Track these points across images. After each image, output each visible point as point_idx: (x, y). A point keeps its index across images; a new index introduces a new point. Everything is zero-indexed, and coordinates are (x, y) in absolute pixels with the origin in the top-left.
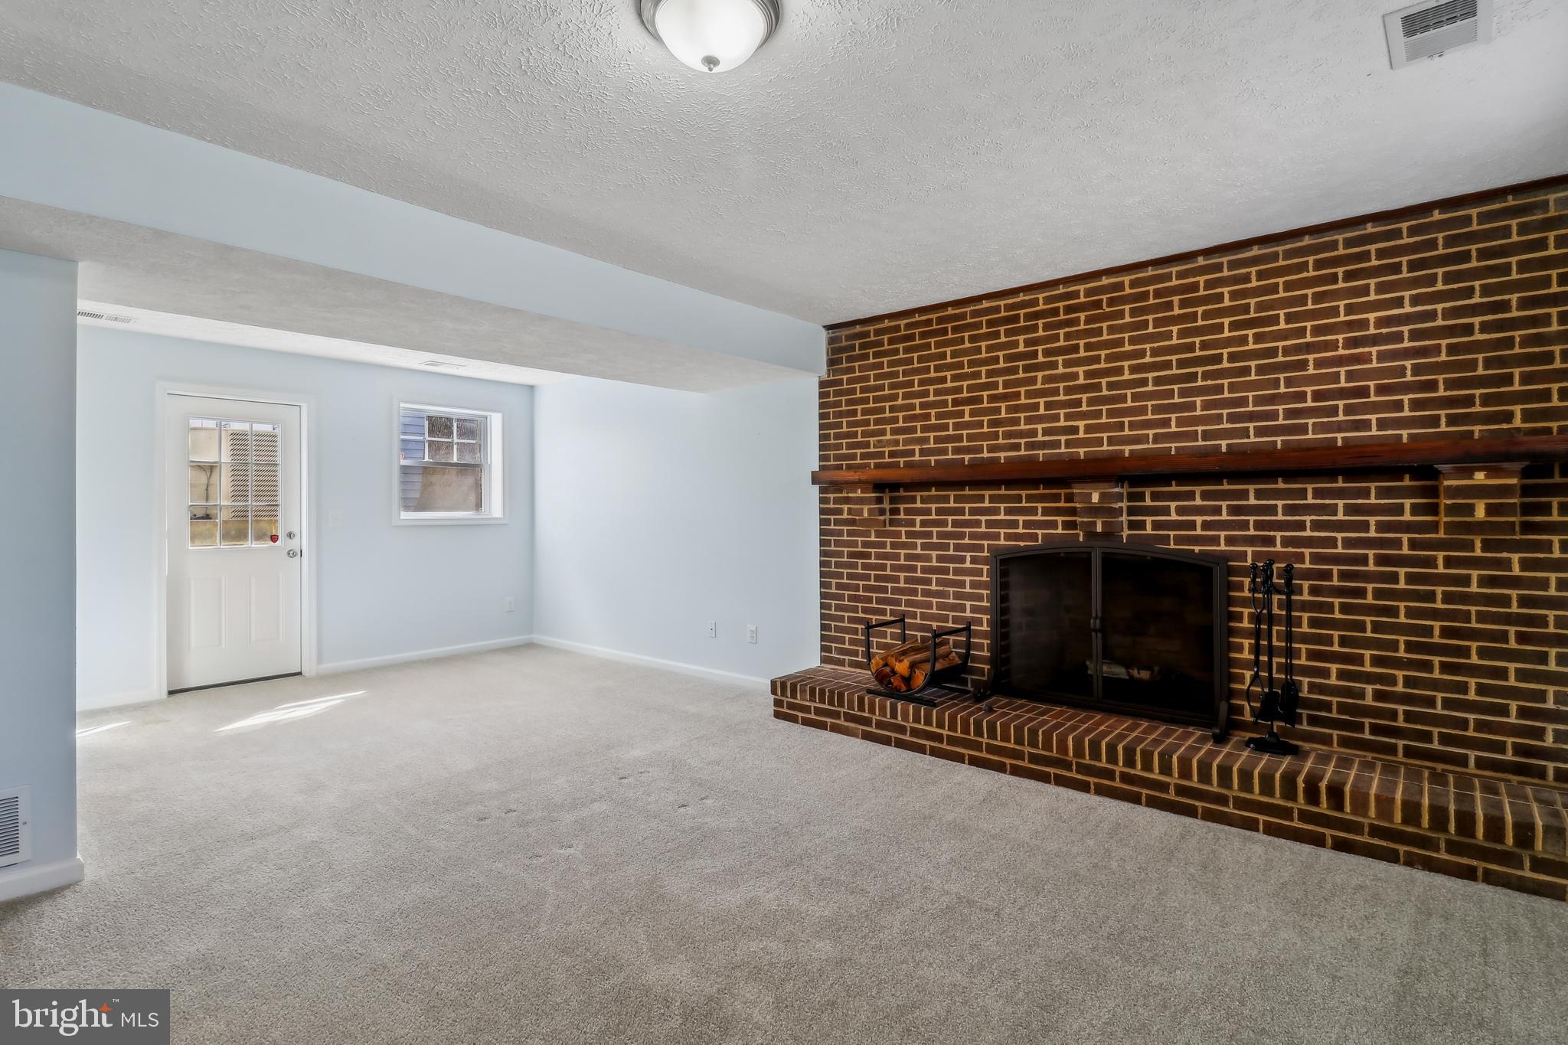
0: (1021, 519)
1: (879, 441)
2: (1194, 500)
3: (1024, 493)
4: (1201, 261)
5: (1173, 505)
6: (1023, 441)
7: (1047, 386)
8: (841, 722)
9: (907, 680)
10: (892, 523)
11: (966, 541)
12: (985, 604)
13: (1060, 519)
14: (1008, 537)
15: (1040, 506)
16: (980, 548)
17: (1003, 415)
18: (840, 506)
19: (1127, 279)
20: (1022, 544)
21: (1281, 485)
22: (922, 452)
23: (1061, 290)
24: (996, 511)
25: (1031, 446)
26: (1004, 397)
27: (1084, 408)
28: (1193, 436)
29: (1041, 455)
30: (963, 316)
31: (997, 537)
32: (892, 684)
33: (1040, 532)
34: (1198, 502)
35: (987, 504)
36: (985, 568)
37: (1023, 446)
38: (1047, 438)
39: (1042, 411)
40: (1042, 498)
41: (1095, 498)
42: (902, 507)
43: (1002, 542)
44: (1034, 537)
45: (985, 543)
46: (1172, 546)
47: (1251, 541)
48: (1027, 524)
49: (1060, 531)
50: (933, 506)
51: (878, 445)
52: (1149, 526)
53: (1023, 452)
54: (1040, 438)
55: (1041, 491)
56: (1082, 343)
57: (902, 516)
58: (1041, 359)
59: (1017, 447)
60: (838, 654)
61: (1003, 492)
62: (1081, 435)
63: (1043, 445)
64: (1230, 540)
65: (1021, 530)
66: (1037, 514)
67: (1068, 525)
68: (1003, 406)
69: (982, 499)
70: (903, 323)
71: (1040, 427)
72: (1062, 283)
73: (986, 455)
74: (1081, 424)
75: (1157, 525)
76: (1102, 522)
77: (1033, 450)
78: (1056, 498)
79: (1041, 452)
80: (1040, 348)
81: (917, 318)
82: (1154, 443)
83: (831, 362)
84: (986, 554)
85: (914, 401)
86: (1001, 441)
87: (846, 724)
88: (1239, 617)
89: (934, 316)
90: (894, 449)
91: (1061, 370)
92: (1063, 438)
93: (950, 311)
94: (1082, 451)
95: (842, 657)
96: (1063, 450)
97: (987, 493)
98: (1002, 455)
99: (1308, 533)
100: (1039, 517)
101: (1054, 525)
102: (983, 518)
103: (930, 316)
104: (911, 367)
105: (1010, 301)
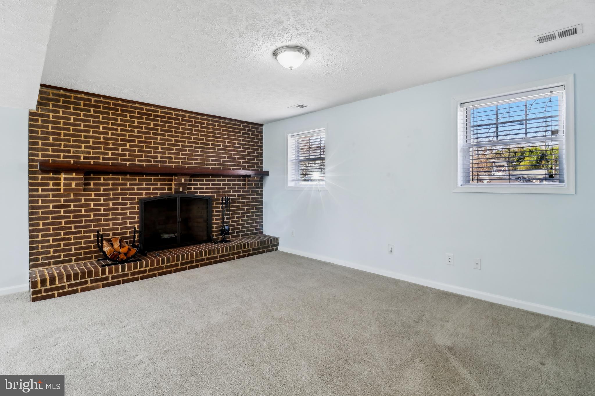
0: (152, 187)
1: (77, 151)
2: (204, 182)
3: (153, 178)
4: (205, 117)
5: (199, 183)
6: (152, 159)
7: (161, 142)
8: (89, 285)
9: (125, 254)
10: (85, 190)
11: (128, 196)
12: (136, 220)
13: (166, 187)
14: (146, 194)
15: (159, 183)
16: (135, 199)
17: (144, 149)
18: (46, 182)
19: (187, 115)
20: (152, 196)
21: (222, 178)
22: (104, 159)
23: (167, 111)
24: (142, 185)
25: (155, 161)
26: (145, 142)
27: (174, 151)
28: (203, 164)
29: (159, 165)
30: (127, 106)
31: (142, 194)
32: (120, 258)
33: (159, 192)
34: (205, 182)
35: (137, 182)
36: (136, 206)
37: (153, 161)
38: (161, 159)
39: (160, 150)
40: (160, 180)
41: (183, 180)
42: (92, 182)
43: (144, 196)
44: (157, 194)
45: (137, 197)
46: (199, 194)
47: (216, 192)
48: (154, 189)
49: (166, 191)
50: (111, 182)
51: (76, 152)
52: (193, 189)
53: (152, 163)
54: (159, 159)
55: (159, 177)
56: (174, 130)
57: (92, 186)
58: (159, 132)
59: (150, 161)
60: (44, 261)
61: (144, 177)
62: (173, 160)
63: (160, 162)
64: (212, 192)
65: (152, 191)
66: (158, 186)
67: (168, 189)
68: (145, 145)
69: (135, 180)
70: (93, 99)
71: (159, 155)
72: (167, 109)
73: (137, 163)
74: (173, 156)
75: (195, 189)
76: (182, 188)
77: (156, 163)
78: (165, 180)
79: (159, 164)
80: (159, 128)
81: (102, 99)
82: (194, 165)
83: (39, 104)
84: (137, 201)
85: (100, 135)
86: (143, 158)
87: (92, 285)
88: (213, 212)
89: (112, 102)
90: (87, 155)
91: (166, 137)
92: (167, 160)
93: (120, 102)
94: (173, 165)
95: (47, 261)
96: (167, 164)
97: (137, 178)
98: (144, 164)
99: (226, 190)
100: (159, 187)
101: (164, 189)
102: (136, 187)
103: (110, 101)
104: (98, 120)
105: (148, 108)
